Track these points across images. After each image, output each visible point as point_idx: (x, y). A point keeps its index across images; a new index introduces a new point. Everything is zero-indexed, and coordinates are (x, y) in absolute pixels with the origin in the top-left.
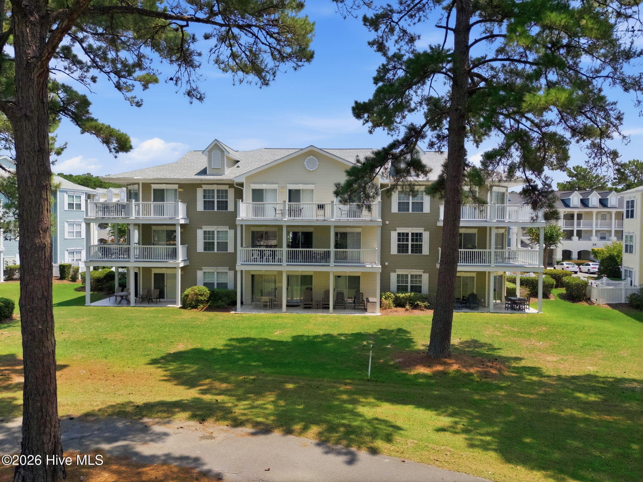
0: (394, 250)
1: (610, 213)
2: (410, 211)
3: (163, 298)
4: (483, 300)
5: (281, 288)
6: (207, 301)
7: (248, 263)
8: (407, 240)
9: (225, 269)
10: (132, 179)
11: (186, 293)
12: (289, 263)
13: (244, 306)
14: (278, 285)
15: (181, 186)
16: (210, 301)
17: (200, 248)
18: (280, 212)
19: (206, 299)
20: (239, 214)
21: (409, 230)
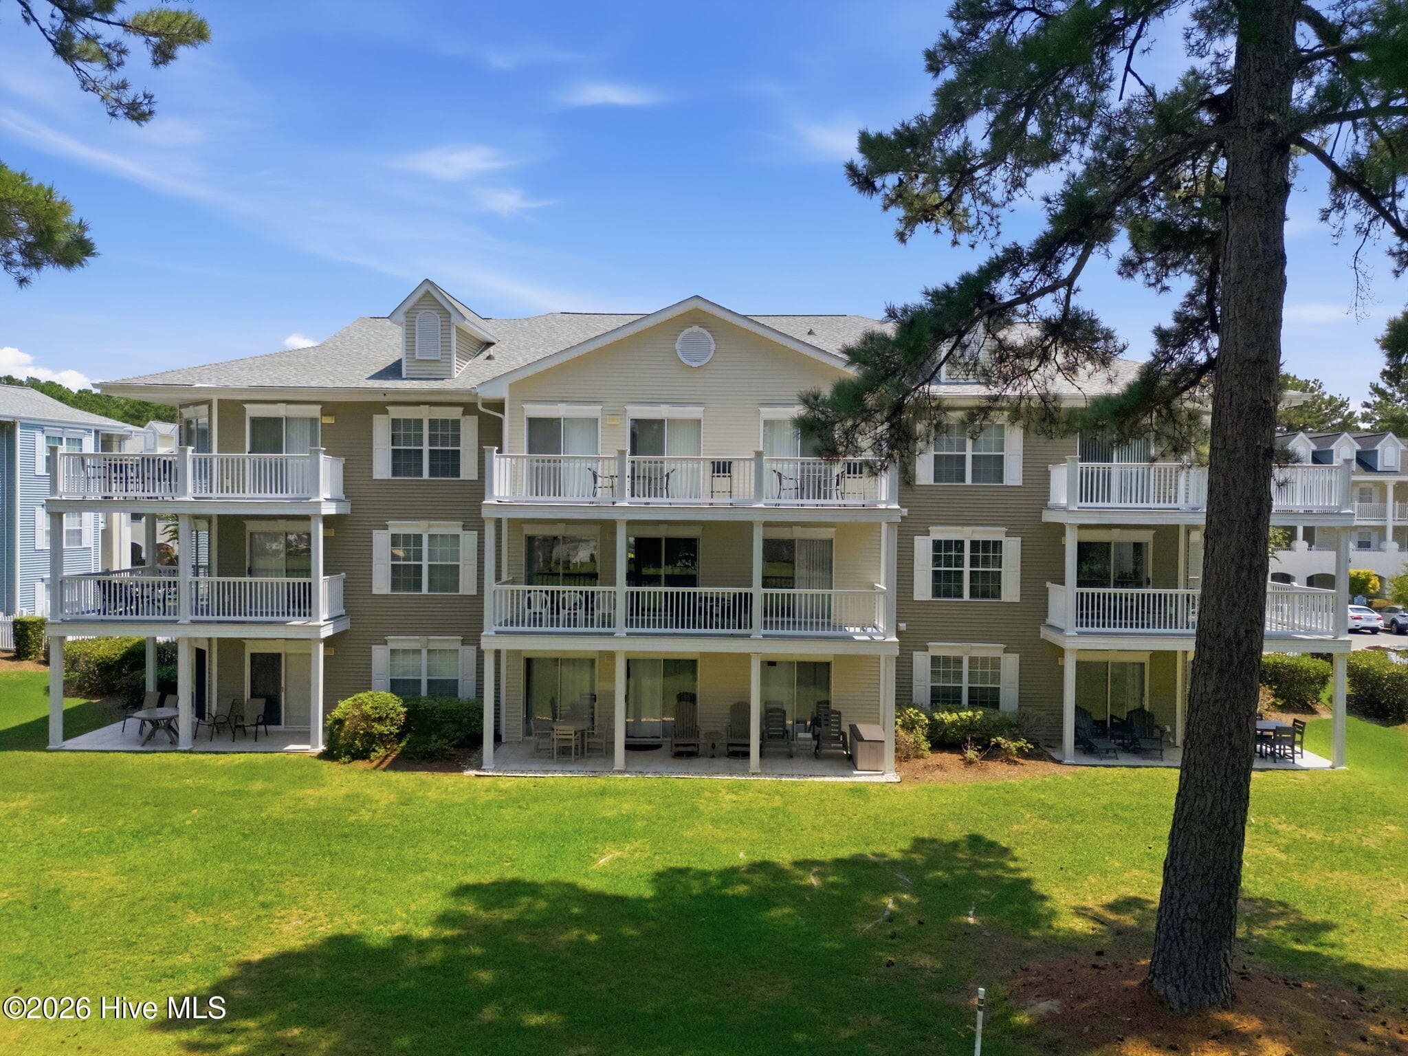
0: (923, 588)
1: (1382, 486)
2: (969, 480)
3: (278, 723)
4: (1168, 729)
5: (611, 695)
6: (399, 737)
7: (515, 628)
8: (959, 561)
9: (451, 642)
10: (189, 388)
11: (337, 713)
12: (634, 630)
13: (503, 749)
14: (600, 687)
15: (328, 408)
16: (408, 736)
17: (381, 583)
18: (607, 482)
19: (394, 730)
20: (492, 492)
21: (967, 534)
